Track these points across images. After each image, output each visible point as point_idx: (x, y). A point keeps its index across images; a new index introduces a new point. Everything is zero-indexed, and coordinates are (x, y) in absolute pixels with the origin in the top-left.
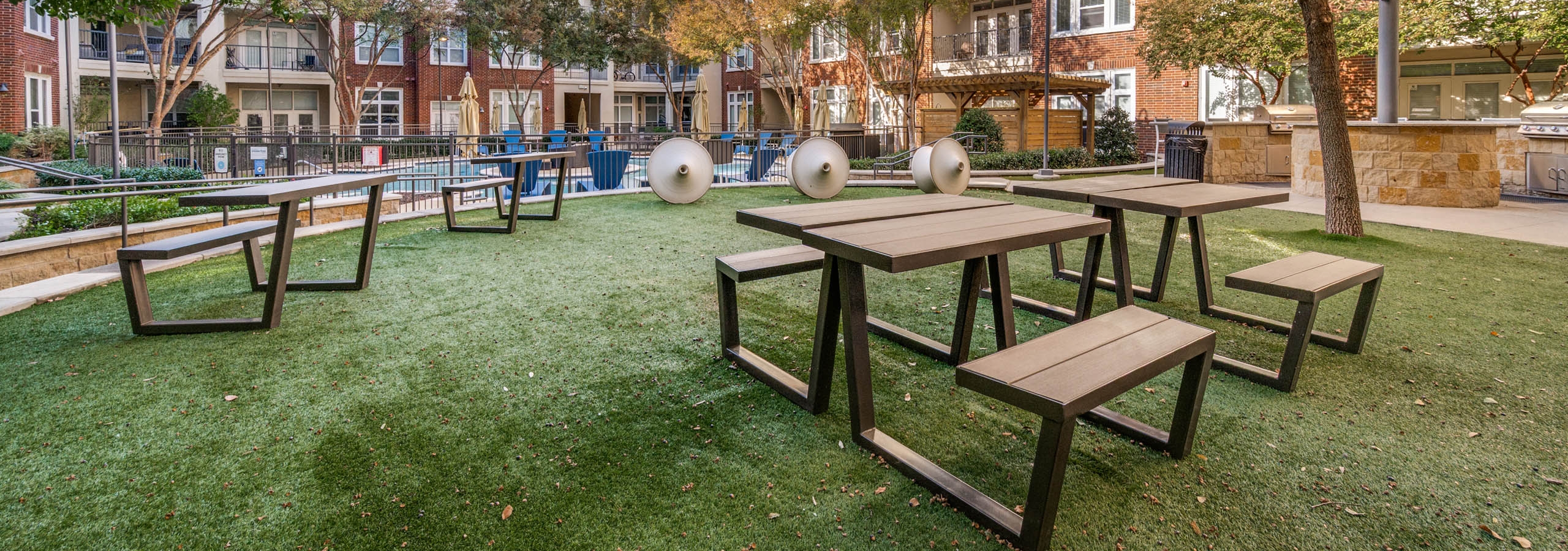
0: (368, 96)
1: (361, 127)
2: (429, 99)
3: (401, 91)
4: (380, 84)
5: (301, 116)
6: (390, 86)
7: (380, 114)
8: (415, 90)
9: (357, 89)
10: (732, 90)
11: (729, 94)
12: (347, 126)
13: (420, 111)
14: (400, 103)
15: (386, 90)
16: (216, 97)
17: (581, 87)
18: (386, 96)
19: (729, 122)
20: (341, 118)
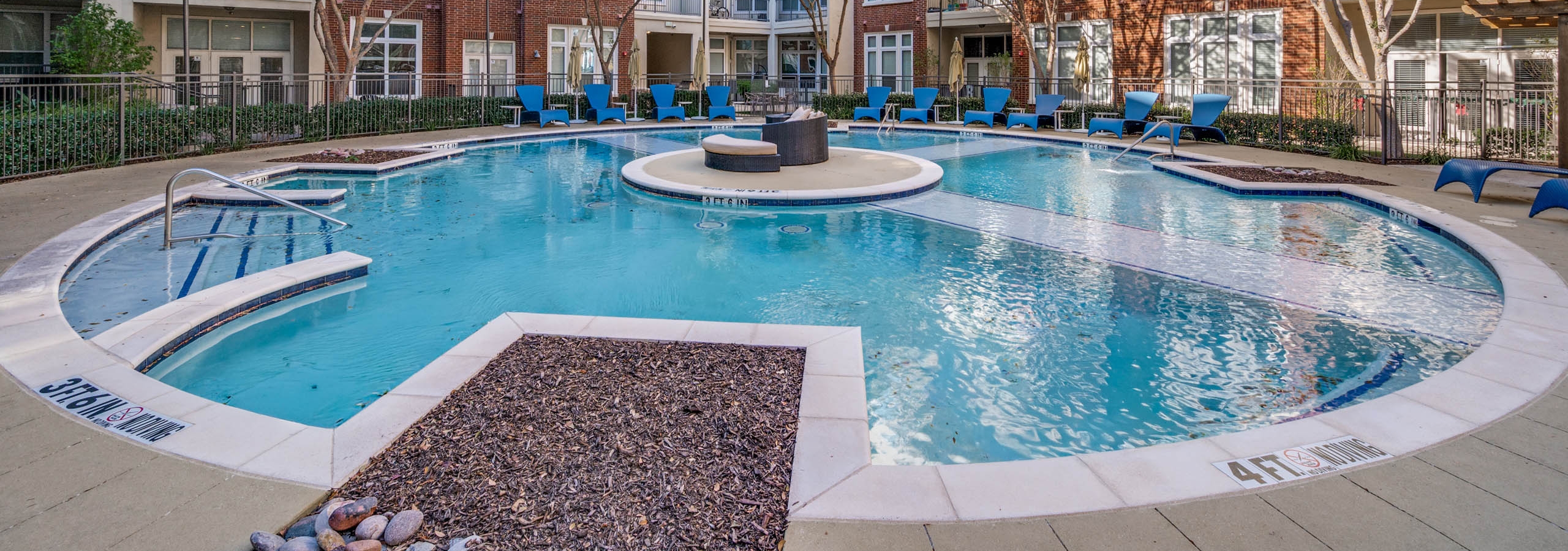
0: (368, 30)
1: (358, 77)
2: (461, 36)
3: (419, 25)
4: (388, 13)
5: (263, 60)
6: (402, 16)
7: (387, 59)
8: (440, 24)
9: (353, 21)
10: (873, 31)
11: (866, 36)
12: (336, 74)
13: (448, 53)
14: (418, 42)
15: (394, 22)
16: (110, 26)
17: (668, 24)
18: (396, 31)
19: (866, 73)
20: (327, 62)
